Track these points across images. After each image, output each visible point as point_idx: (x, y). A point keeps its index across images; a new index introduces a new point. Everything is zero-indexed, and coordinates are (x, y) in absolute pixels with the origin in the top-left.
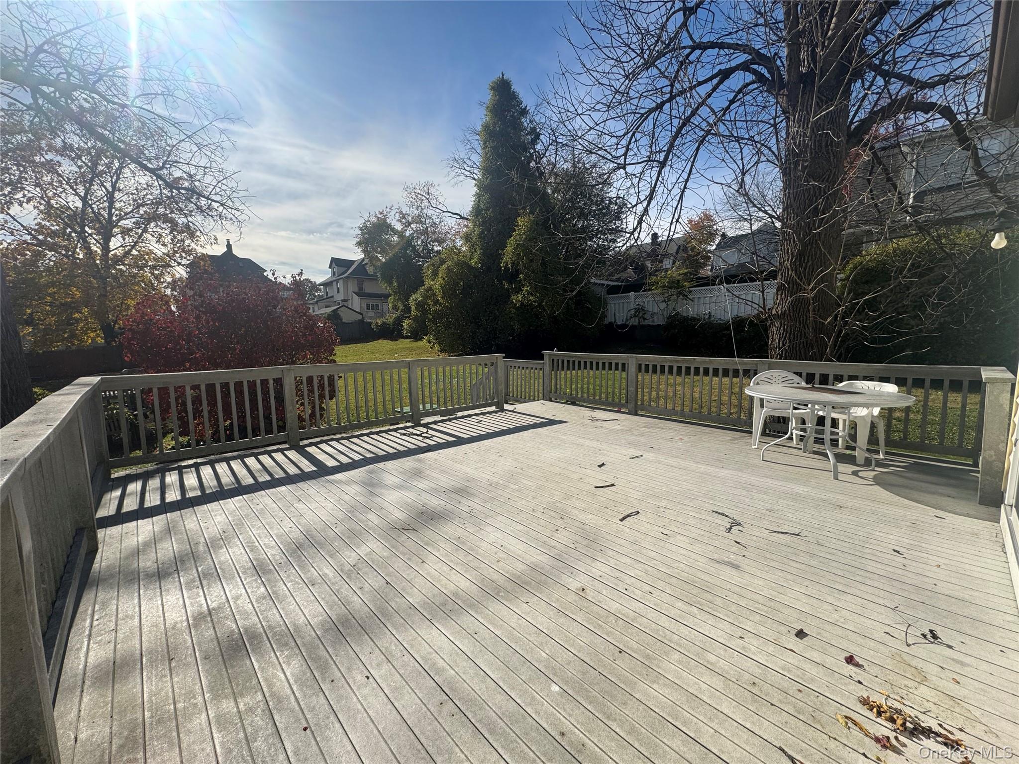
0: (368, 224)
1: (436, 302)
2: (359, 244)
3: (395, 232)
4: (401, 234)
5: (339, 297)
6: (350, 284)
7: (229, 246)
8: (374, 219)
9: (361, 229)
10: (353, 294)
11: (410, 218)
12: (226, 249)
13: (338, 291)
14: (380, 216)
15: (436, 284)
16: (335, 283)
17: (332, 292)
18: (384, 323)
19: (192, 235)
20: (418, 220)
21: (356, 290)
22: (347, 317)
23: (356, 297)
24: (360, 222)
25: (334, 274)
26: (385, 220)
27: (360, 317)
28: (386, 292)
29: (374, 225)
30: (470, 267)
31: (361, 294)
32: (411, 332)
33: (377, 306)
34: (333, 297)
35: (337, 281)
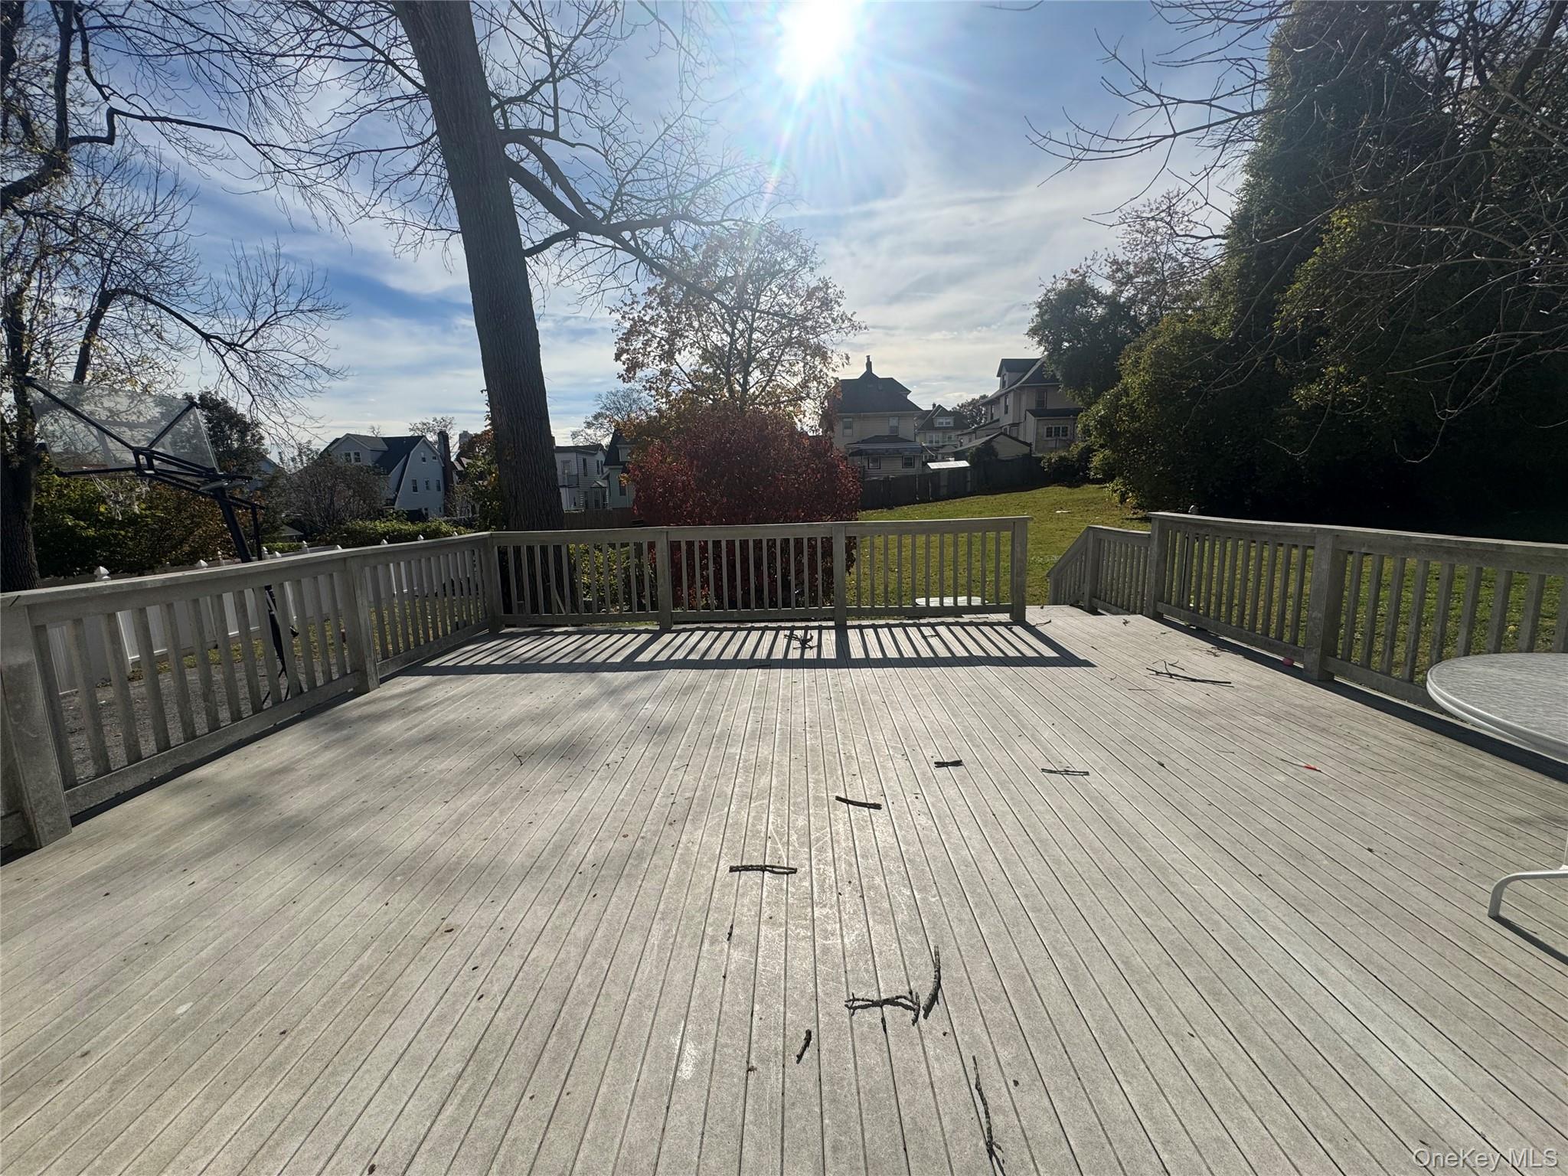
0: (1052, 296)
1: (1134, 415)
2: (1033, 332)
3: (1100, 299)
4: (1111, 302)
5: (1007, 421)
6: (1024, 398)
7: (869, 365)
8: (1062, 285)
9: (1040, 306)
10: (1028, 413)
11: (1131, 268)
12: (865, 369)
13: (1006, 412)
14: (1073, 276)
15: (1134, 381)
16: (1002, 401)
17: (998, 412)
18: (1061, 458)
19: (824, 358)
20: (1148, 268)
21: (1033, 407)
22: (1007, 450)
23: (1031, 418)
24: (1038, 297)
25: (1003, 384)
26: (1083, 281)
27: (1026, 450)
28: (1072, 406)
29: (1061, 295)
30: (1209, 340)
31: (1040, 412)
32: (1104, 472)
33: (1065, 430)
34: (998, 420)
35: (1006, 395)
